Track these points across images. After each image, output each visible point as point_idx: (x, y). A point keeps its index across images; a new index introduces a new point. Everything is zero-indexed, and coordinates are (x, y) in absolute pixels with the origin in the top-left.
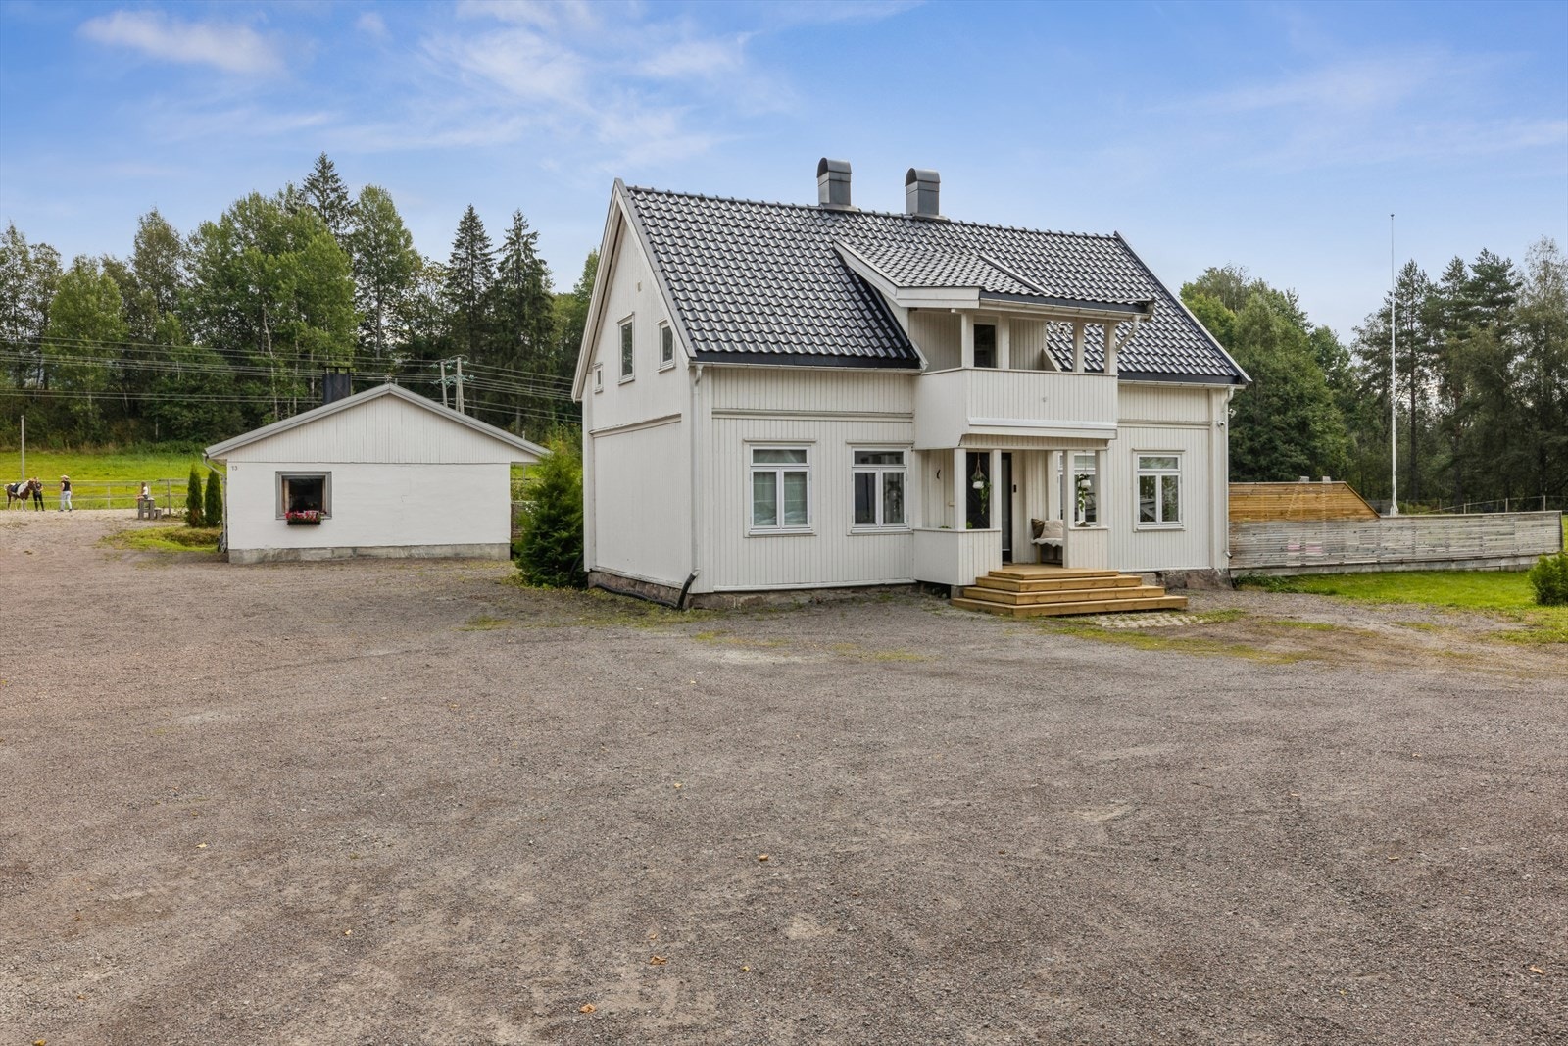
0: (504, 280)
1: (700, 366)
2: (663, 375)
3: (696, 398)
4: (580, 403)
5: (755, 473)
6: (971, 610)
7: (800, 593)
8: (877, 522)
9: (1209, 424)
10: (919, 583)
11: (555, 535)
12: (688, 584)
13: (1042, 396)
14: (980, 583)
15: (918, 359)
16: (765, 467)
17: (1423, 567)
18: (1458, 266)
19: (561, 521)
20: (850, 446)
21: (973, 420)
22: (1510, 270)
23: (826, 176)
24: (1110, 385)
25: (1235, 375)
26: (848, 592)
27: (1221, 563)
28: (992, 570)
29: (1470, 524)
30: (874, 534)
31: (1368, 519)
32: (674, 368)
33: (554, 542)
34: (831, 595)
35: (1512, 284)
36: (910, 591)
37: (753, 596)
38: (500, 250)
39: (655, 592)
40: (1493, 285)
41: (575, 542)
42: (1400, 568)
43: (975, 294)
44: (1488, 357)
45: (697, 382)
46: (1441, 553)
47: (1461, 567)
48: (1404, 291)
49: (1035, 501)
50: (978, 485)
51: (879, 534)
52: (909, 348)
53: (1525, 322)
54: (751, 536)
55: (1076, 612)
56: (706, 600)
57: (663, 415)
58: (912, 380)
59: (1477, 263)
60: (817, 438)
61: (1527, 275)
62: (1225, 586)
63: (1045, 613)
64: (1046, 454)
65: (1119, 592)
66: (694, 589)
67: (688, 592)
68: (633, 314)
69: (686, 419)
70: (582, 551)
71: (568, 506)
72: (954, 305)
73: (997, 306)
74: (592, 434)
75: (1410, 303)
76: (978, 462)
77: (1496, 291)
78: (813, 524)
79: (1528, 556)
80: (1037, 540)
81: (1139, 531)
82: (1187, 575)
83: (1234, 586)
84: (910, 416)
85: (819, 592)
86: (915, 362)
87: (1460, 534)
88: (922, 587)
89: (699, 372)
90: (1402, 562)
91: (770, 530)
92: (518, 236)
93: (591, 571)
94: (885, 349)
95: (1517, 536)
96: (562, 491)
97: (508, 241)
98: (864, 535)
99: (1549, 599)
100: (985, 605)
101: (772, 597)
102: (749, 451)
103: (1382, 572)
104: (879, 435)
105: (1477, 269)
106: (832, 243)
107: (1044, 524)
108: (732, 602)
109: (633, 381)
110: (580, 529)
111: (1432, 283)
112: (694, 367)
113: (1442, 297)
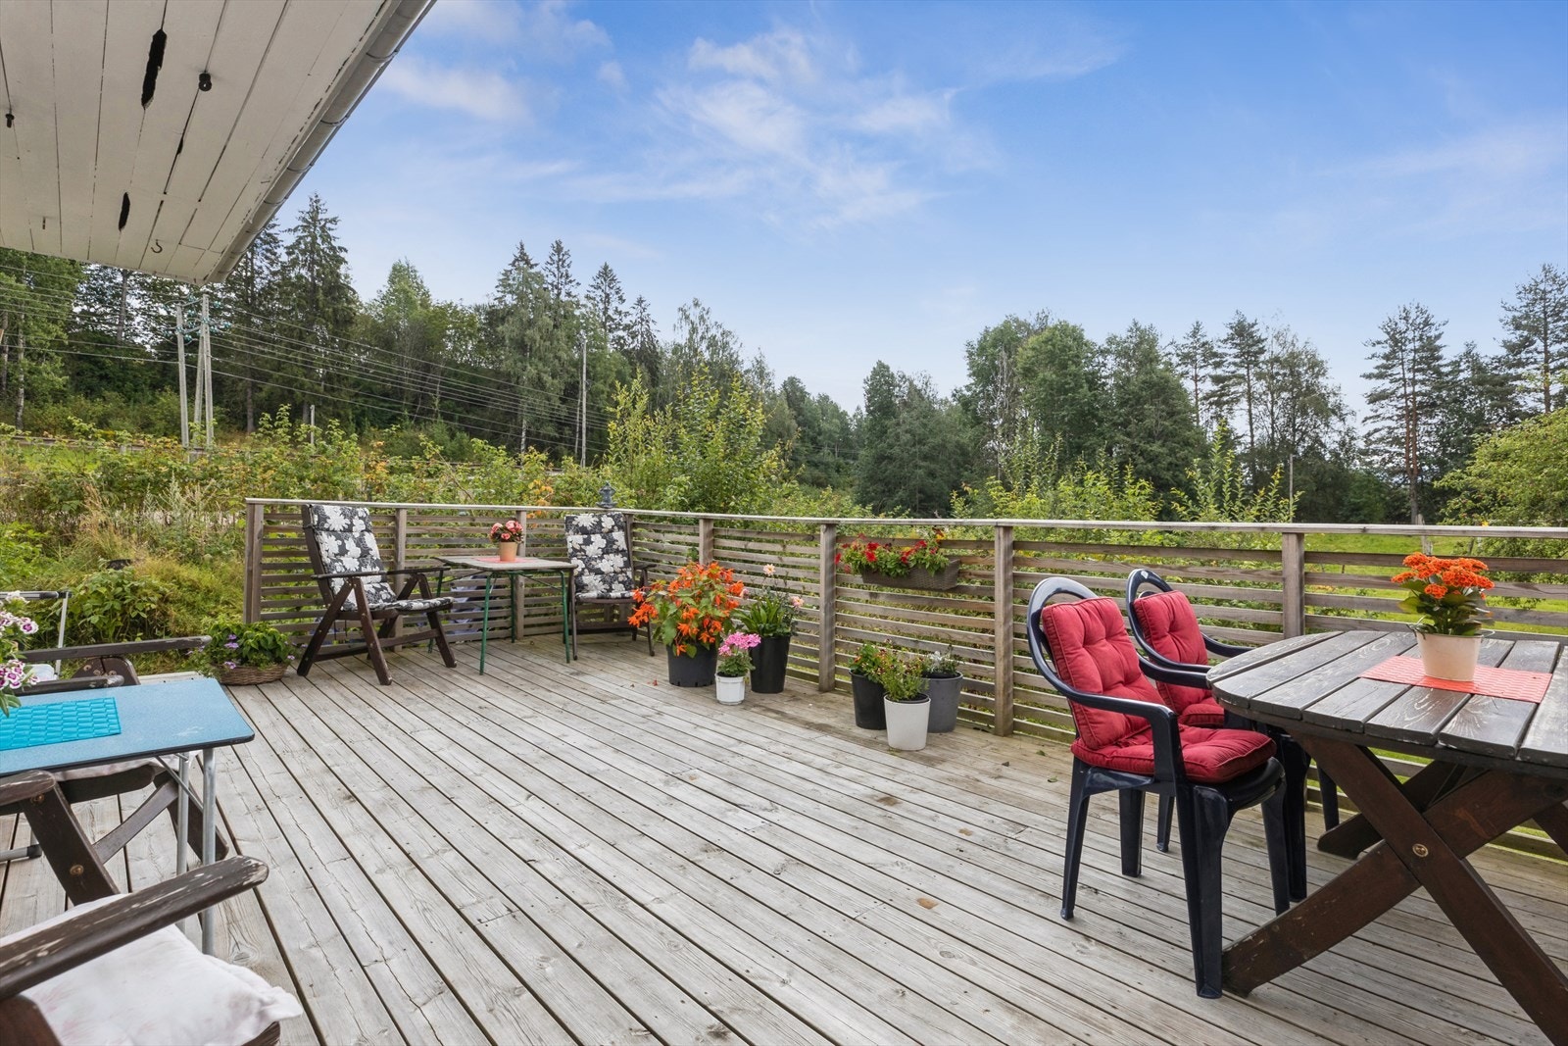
0: (294, 263)
38: (290, 230)
92: (314, 219)
97: (301, 223)
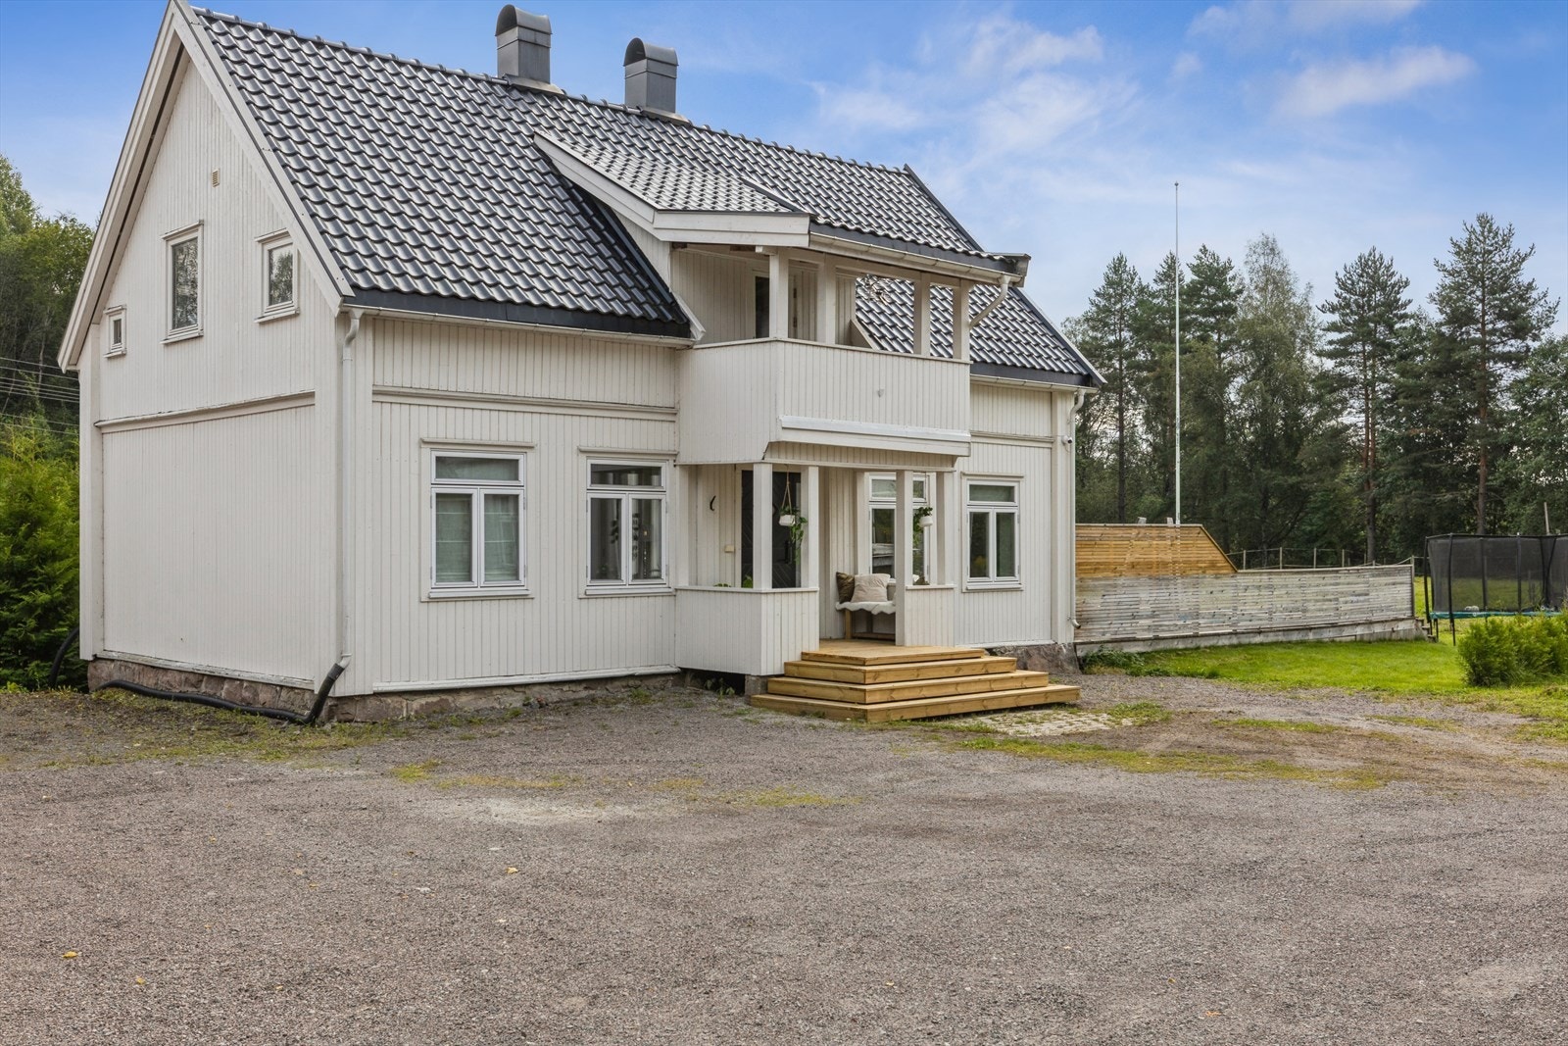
1: (358, 312)
2: (267, 327)
3: (348, 366)
4: (76, 374)
5: (438, 495)
6: (792, 713)
7: (508, 691)
8: (623, 577)
9: (1051, 441)
10: (684, 671)
11: (26, 598)
12: (330, 682)
13: (877, 389)
14: (790, 670)
15: (688, 323)
16: (454, 486)
17: (1281, 638)
18: (1172, 264)
19: (35, 574)
20: (584, 456)
21: (787, 420)
22: (1231, 274)
23: (513, 34)
24: (961, 377)
25: (1085, 373)
26: (580, 688)
27: (1065, 637)
28: (804, 651)
29: (1327, 581)
30: (619, 596)
31: (1224, 574)
32: (296, 315)
33: (22, 609)
34: (554, 695)
35: (1233, 290)
36: (670, 684)
37: (434, 699)
39: (246, 694)
40: (1212, 290)
41: (64, 609)
42: (1258, 639)
43: (803, 224)
44: (1210, 376)
45: (350, 340)
46: (1297, 618)
47: (1318, 637)
48: (1111, 291)
49: (840, 547)
50: (787, 520)
51: (626, 596)
52: (673, 306)
53: (1247, 337)
54: (432, 600)
55: (946, 712)
56: (359, 706)
57: (269, 395)
58: (675, 355)
59: (1196, 262)
60: (535, 441)
61: (1247, 281)
62: (1071, 668)
63: (908, 715)
64: (855, 474)
65: (995, 680)
66: (340, 689)
67: (330, 694)
68: (201, 224)
69: (325, 402)
70: (75, 626)
71: (48, 548)
72: (761, 242)
73: (830, 245)
74: (99, 428)
75: (1118, 306)
76: (786, 484)
77: (1215, 298)
78: (528, 581)
79: (1382, 622)
80: (846, 605)
81: (969, 591)
82: (1027, 652)
83: (1081, 668)
84: (672, 412)
85: (537, 689)
86: (682, 328)
87: (1317, 593)
88: (688, 679)
89: (356, 323)
90: (1259, 632)
91: (461, 589)
93: (96, 658)
94: (639, 305)
95: (1373, 594)
96: (37, 523)
98: (604, 597)
99: (1486, 679)
100: (812, 705)
101: (464, 699)
102: (429, 458)
103: (1240, 645)
104: (625, 439)
105: (1196, 270)
106: (532, 137)
107: (854, 580)
108: (401, 710)
109: (200, 337)
110: (72, 588)
111: (1144, 284)
112: (347, 313)
113: (1155, 301)
